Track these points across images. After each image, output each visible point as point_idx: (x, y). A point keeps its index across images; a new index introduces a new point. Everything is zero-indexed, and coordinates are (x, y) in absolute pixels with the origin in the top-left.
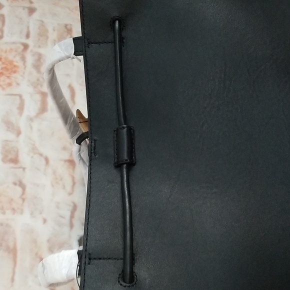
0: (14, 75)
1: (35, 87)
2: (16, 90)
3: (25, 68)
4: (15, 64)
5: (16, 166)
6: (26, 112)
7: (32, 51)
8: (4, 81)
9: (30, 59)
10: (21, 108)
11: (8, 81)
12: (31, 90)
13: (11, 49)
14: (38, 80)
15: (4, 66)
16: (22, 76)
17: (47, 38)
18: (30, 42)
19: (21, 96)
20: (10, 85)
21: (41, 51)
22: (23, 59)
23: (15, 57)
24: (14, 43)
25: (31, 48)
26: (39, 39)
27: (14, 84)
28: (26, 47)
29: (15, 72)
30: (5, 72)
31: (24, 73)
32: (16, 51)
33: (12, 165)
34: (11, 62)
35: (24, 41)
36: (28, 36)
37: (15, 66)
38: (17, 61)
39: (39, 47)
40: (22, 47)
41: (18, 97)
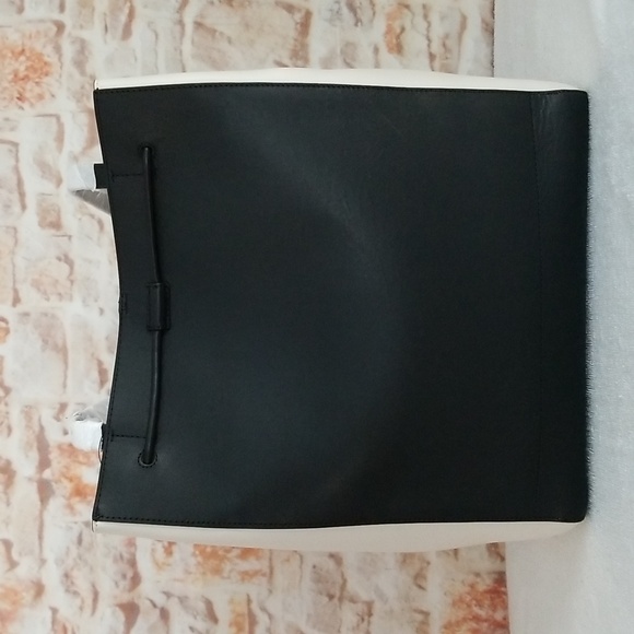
0: (46, 80)
1: (78, 101)
2: (50, 107)
3: (61, 68)
4: (46, 59)
5: (58, 233)
6: (67, 147)
7: (70, 35)
8: (31, 91)
9: (69, 50)
10: (60, 138)
11: (37, 90)
12: (72, 105)
13: (38, 32)
14: (83, 87)
15: (29, 63)
16: (57, 81)
17: (93, 9)
18: (66, 18)
19: (58, 118)
20: (41, 97)
21: (85, 34)
22: (58, 49)
23: (44, 46)
24: (42, 21)
25: (68, 29)
26: (80, 13)
27: (47, 96)
28: (60, 27)
29: (47, 75)
30: (31, 75)
31: (60, 76)
32: (46, 36)
33: (53, 231)
34: (40, 56)
35: (56, 16)
36: (62, 8)
37: (46, 63)
38: (49, 54)
39: (81, 27)
40: (55, 29)
41: (54, 120)
